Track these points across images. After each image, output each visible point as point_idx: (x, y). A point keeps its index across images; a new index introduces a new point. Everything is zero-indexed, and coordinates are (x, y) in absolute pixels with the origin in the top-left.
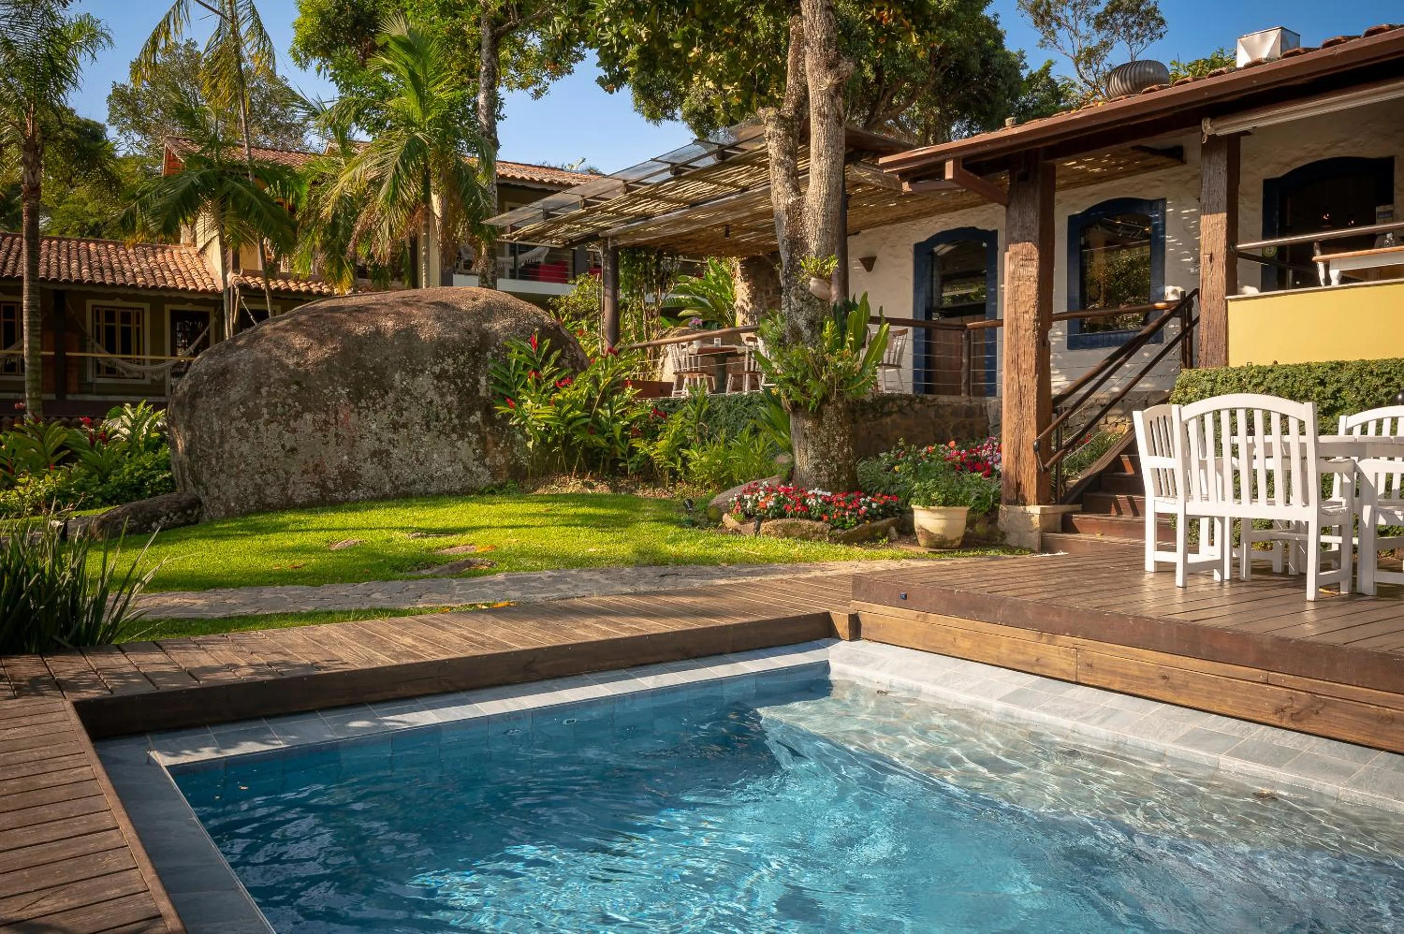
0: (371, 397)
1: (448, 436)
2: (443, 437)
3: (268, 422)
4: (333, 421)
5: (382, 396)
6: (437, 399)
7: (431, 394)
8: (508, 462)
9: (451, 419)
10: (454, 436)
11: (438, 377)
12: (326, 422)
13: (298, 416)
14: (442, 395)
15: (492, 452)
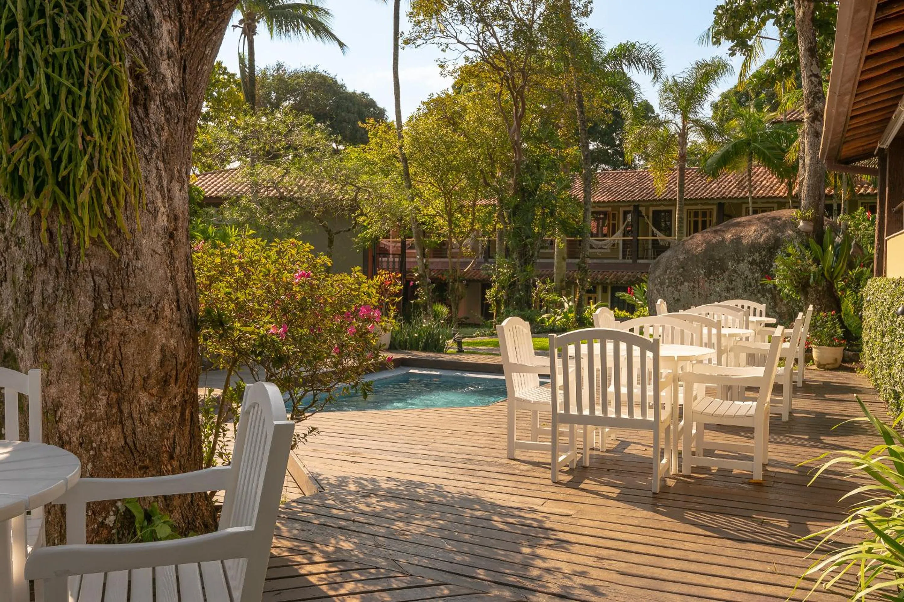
0: (716, 274)
1: (756, 295)
2: (753, 295)
3: (668, 286)
4: (697, 286)
5: (722, 274)
6: (750, 276)
7: (747, 273)
8: (788, 310)
9: (757, 286)
10: (759, 295)
11: (751, 263)
12: (694, 287)
13: (682, 283)
14: (753, 273)
15: (779, 305)
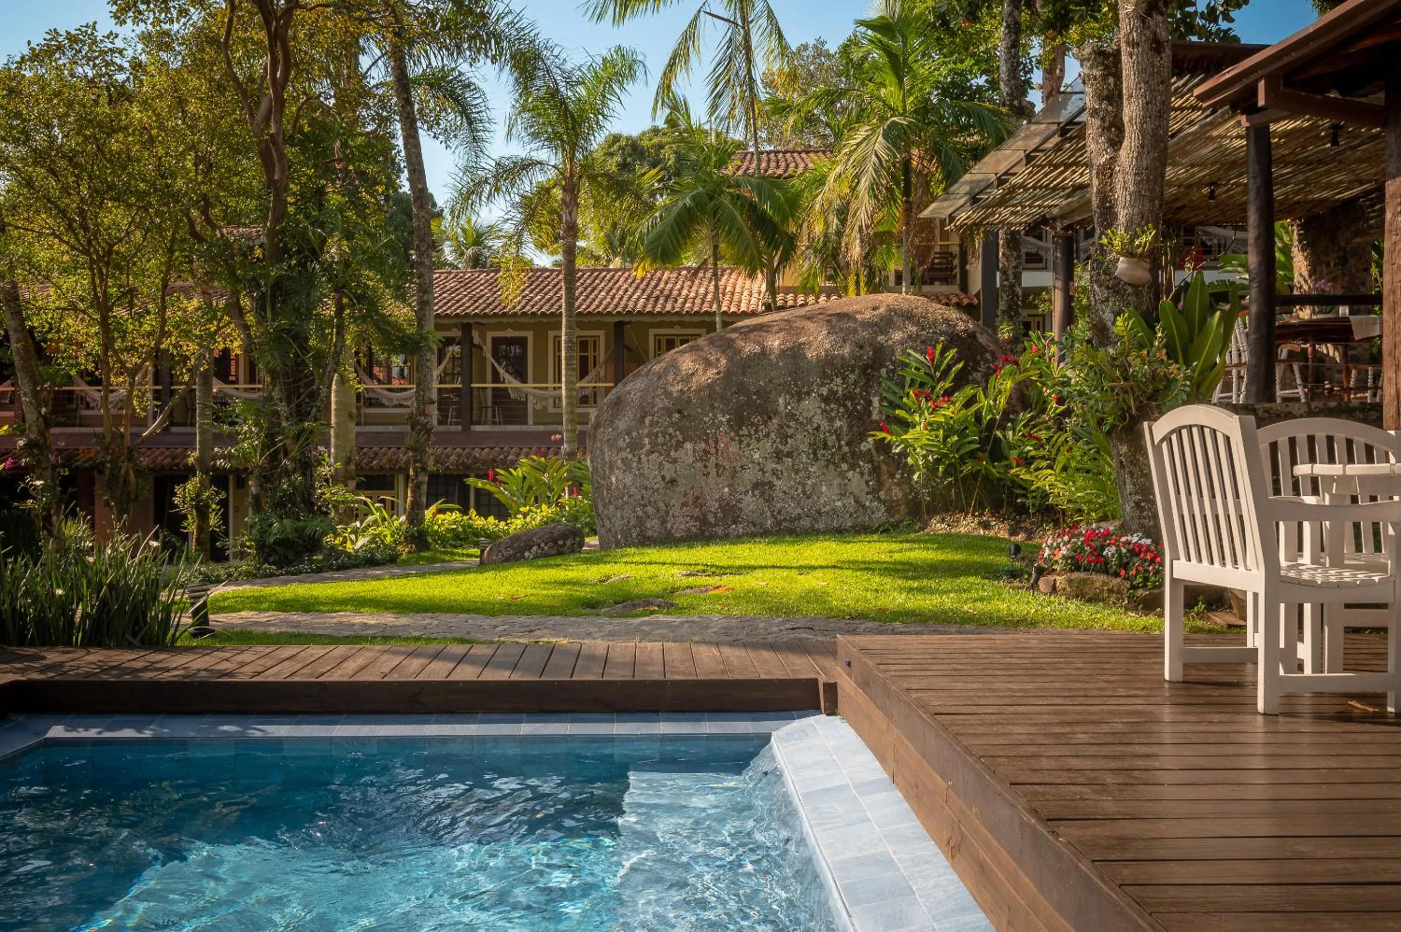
0: (753, 424)
1: (837, 465)
2: (831, 467)
3: (651, 452)
4: (713, 451)
5: (765, 423)
6: (825, 425)
7: (818, 419)
8: (905, 495)
9: (840, 447)
10: (845, 466)
11: (826, 400)
12: (706, 452)
13: (679, 445)
14: (831, 420)
15: (887, 485)
